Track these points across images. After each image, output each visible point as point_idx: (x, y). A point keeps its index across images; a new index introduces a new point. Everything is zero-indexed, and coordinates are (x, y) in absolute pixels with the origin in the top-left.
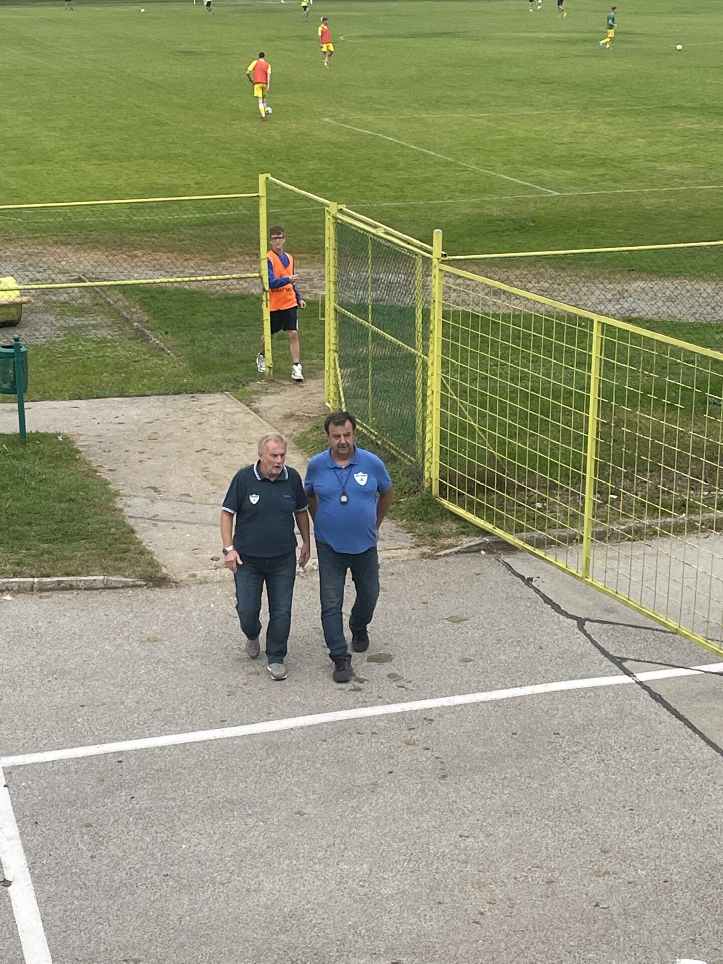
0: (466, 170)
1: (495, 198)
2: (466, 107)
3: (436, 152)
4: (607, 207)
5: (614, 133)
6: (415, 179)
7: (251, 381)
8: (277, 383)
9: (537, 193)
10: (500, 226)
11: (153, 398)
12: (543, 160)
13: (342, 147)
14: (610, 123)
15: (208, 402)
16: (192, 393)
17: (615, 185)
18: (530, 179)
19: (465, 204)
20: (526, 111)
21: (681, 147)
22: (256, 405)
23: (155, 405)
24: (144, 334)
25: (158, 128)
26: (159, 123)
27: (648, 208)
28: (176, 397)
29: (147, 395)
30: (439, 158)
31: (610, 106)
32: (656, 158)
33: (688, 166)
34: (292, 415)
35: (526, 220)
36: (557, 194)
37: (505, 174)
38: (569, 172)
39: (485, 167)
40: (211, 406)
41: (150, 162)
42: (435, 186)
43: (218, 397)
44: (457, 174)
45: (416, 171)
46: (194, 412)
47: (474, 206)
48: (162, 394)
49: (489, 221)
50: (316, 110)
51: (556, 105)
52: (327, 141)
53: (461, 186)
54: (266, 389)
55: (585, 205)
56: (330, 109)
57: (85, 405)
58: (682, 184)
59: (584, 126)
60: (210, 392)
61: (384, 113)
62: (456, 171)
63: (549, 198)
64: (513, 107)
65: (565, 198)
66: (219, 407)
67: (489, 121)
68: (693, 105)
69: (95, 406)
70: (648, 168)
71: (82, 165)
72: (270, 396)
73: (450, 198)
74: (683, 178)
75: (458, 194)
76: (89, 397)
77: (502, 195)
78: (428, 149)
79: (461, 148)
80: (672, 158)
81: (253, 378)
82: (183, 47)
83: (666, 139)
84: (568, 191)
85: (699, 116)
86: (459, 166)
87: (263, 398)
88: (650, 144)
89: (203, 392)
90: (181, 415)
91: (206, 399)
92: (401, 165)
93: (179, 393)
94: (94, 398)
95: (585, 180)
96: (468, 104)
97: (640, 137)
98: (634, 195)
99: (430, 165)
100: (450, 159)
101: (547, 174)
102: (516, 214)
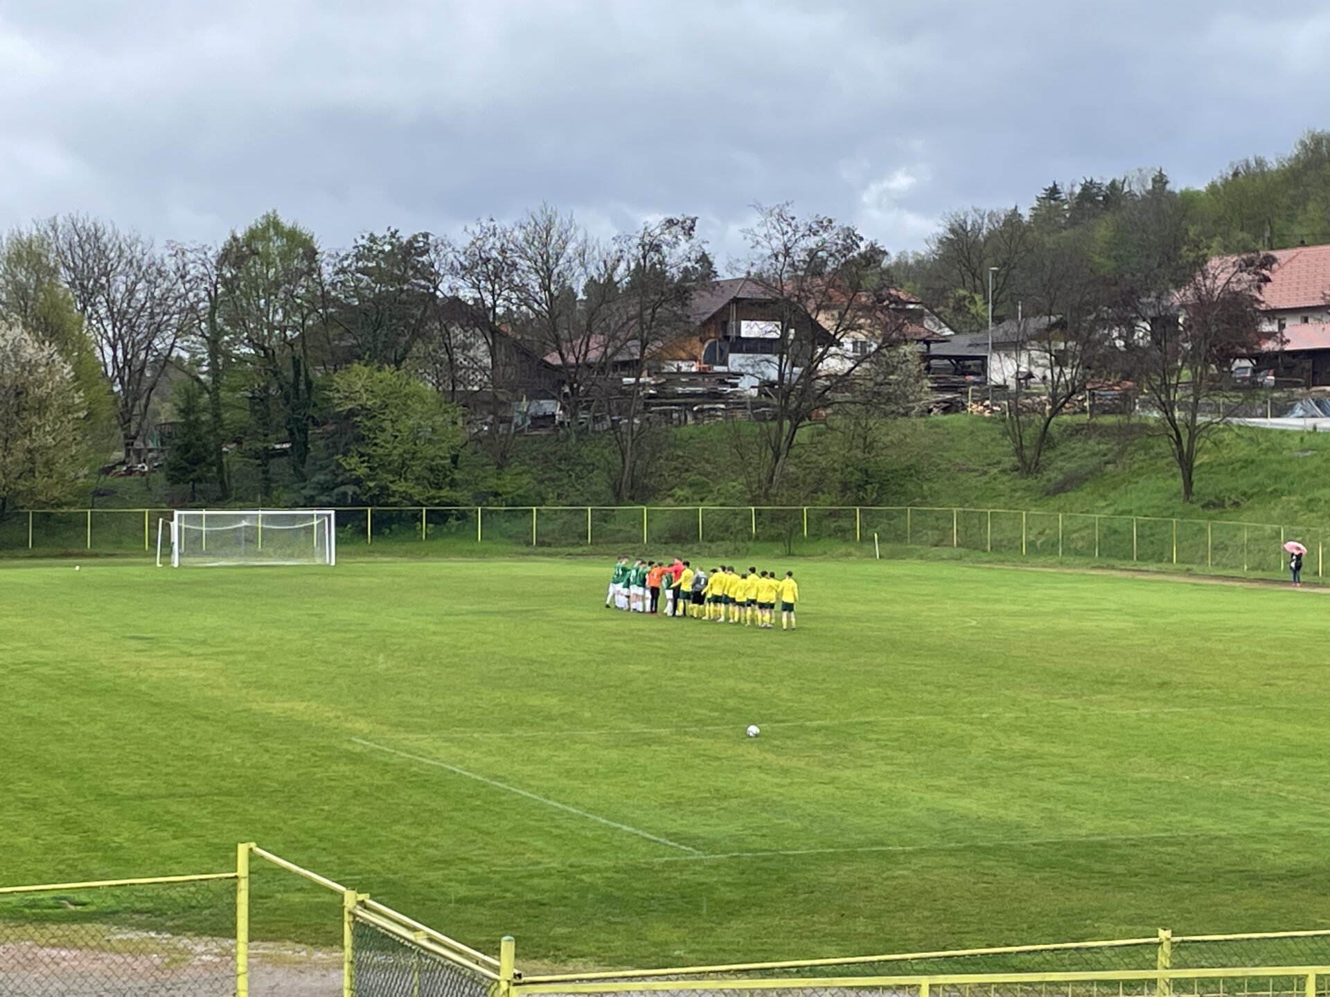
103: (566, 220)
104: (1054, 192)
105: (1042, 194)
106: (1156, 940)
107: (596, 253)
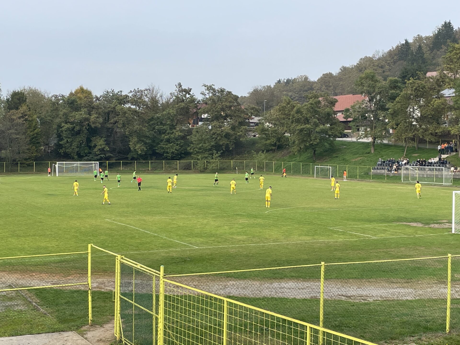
0: (162, 238)
1: (174, 249)
2: (160, 214)
3: (150, 232)
4: (217, 252)
5: (216, 224)
6: (143, 243)
7: (83, 326)
8: (94, 326)
9: (190, 247)
10: (177, 260)
11: (43, 335)
12: (191, 235)
13: (114, 230)
14: (215, 221)
15: (66, 335)
16: (59, 332)
17: (218, 244)
18: (187, 242)
19: (163, 252)
20: (183, 216)
21: (241, 230)
22: (85, 336)
23: (44, 337)
24: (38, 308)
25: (40, 224)
26: (41, 222)
27: (232, 253)
28: (53, 334)
29: (41, 334)
30: (151, 234)
31: (214, 214)
32: (233, 234)
33: (245, 237)
34: (101, 340)
35: (186, 258)
36: (197, 248)
37: (177, 240)
38: (201, 239)
39: (170, 237)
40: (68, 337)
41: (37, 237)
42: (151, 245)
43: (70, 333)
44: (159, 240)
45: (143, 239)
46: (60, 340)
47: (166, 253)
48: (47, 333)
49: (173, 258)
50: (102, 216)
51: (194, 214)
52: (107, 228)
53: (161, 245)
54: (90, 329)
55: (208, 252)
56: (108, 216)
57: (15, 339)
58: (244, 244)
59: (205, 221)
60: (67, 331)
61: (129, 217)
62: (158, 239)
63: (194, 249)
64: (178, 215)
65: (201, 249)
66: (71, 337)
67: (169, 220)
68: (244, 214)
69: (19, 339)
70: (230, 238)
71: (10, 239)
72: (91, 332)
73: (157, 250)
74: (244, 241)
75: (160, 248)
76: (16, 335)
77: (176, 248)
78: (147, 231)
79: (160, 230)
80: (239, 234)
81: (84, 325)
82: (49, 193)
83: (235, 226)
84: (201, 247)
85: (247, 218)
86: (159, 237)
87: (88, 333)
88: (230, 229)
89: (64, 331)
90: (55, 342)
91: (65, 334)
92: (137, 237)
93: (54, 332)
94: (18, 336)
95: (207, 242)
96: (161, 213)
97: (226, 226)
98: (226, 248)
99: (148, 237)
100: (156, 235)
101: (193, 240)
102: (182, 255)
103: (157, 88)
104: (279, 81)
105: (276, 82)
106: (321, 265)
107: (165, 96)
